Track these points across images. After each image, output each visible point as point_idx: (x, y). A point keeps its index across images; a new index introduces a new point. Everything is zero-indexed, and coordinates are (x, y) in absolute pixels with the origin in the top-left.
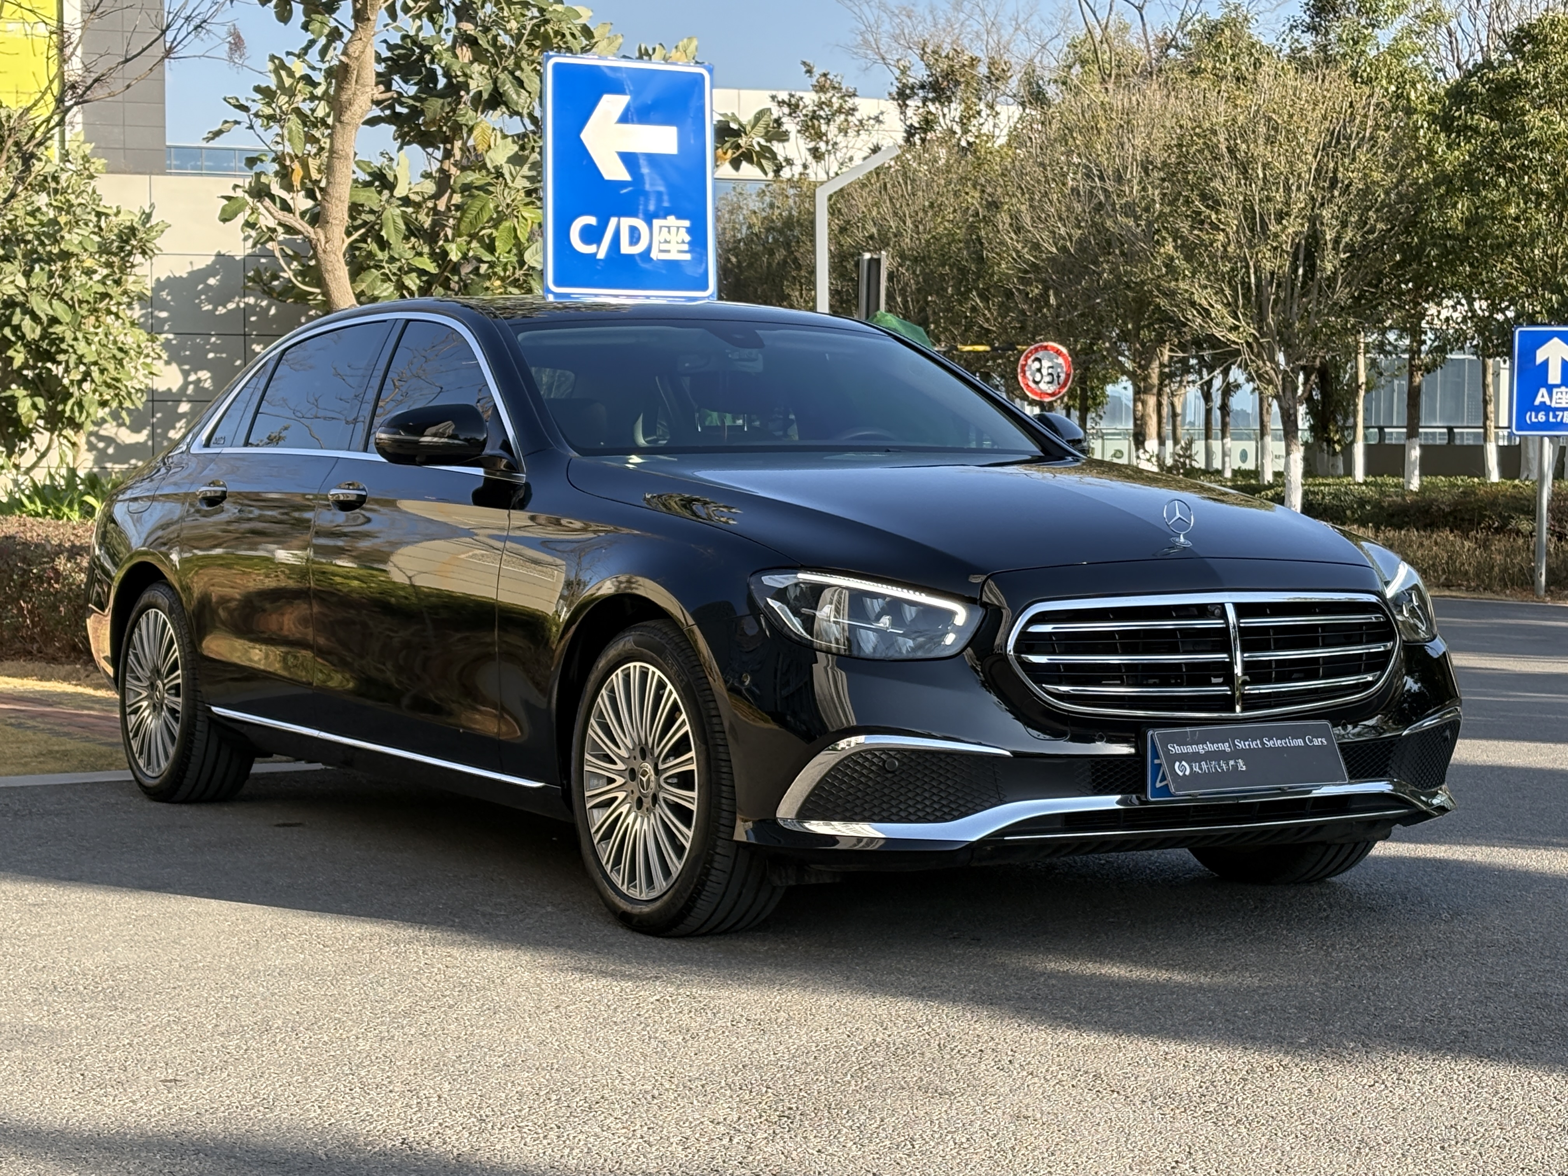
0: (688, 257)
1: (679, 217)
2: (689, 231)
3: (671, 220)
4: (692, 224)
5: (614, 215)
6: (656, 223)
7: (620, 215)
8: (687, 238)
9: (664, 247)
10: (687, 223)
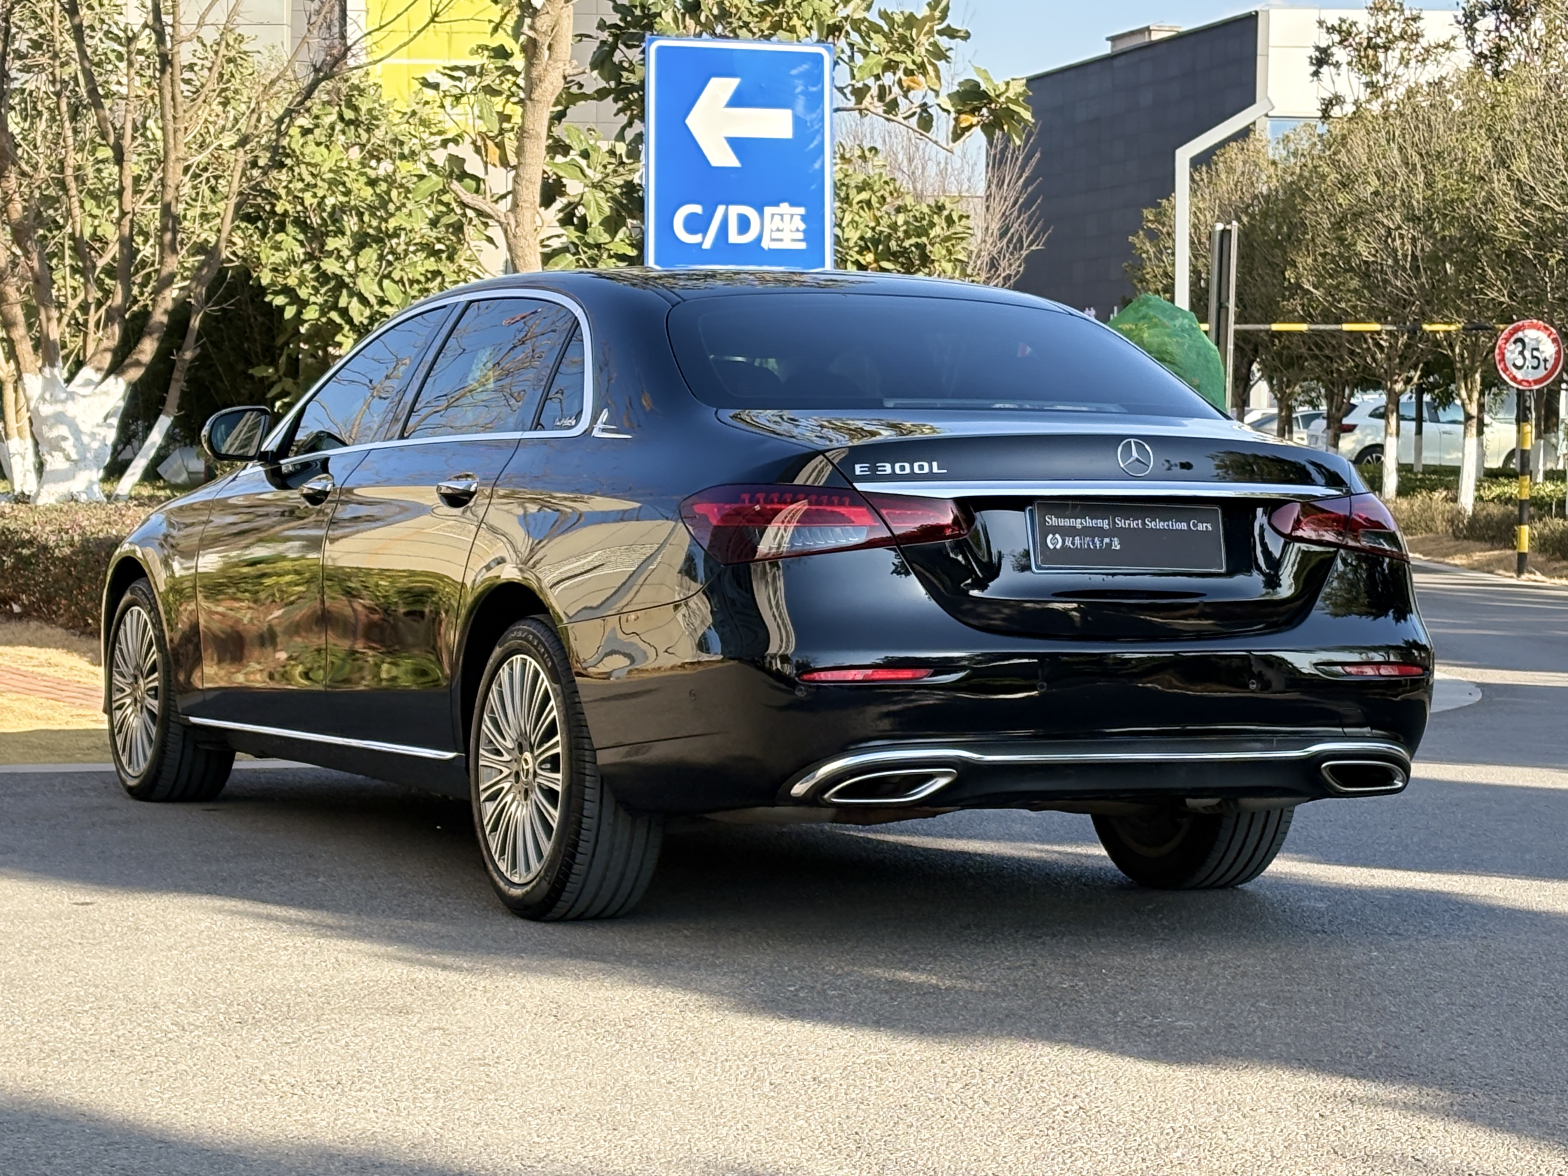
0: (803, 246)
1: (793, 204)
2: (804, 218)
3: (784, 207)
4: (807, 211)
5: (722, 203)
6: (768, 211)
7: (728, 203)
8: (802, 226)
9: (776, 235)
10: (802, 210)
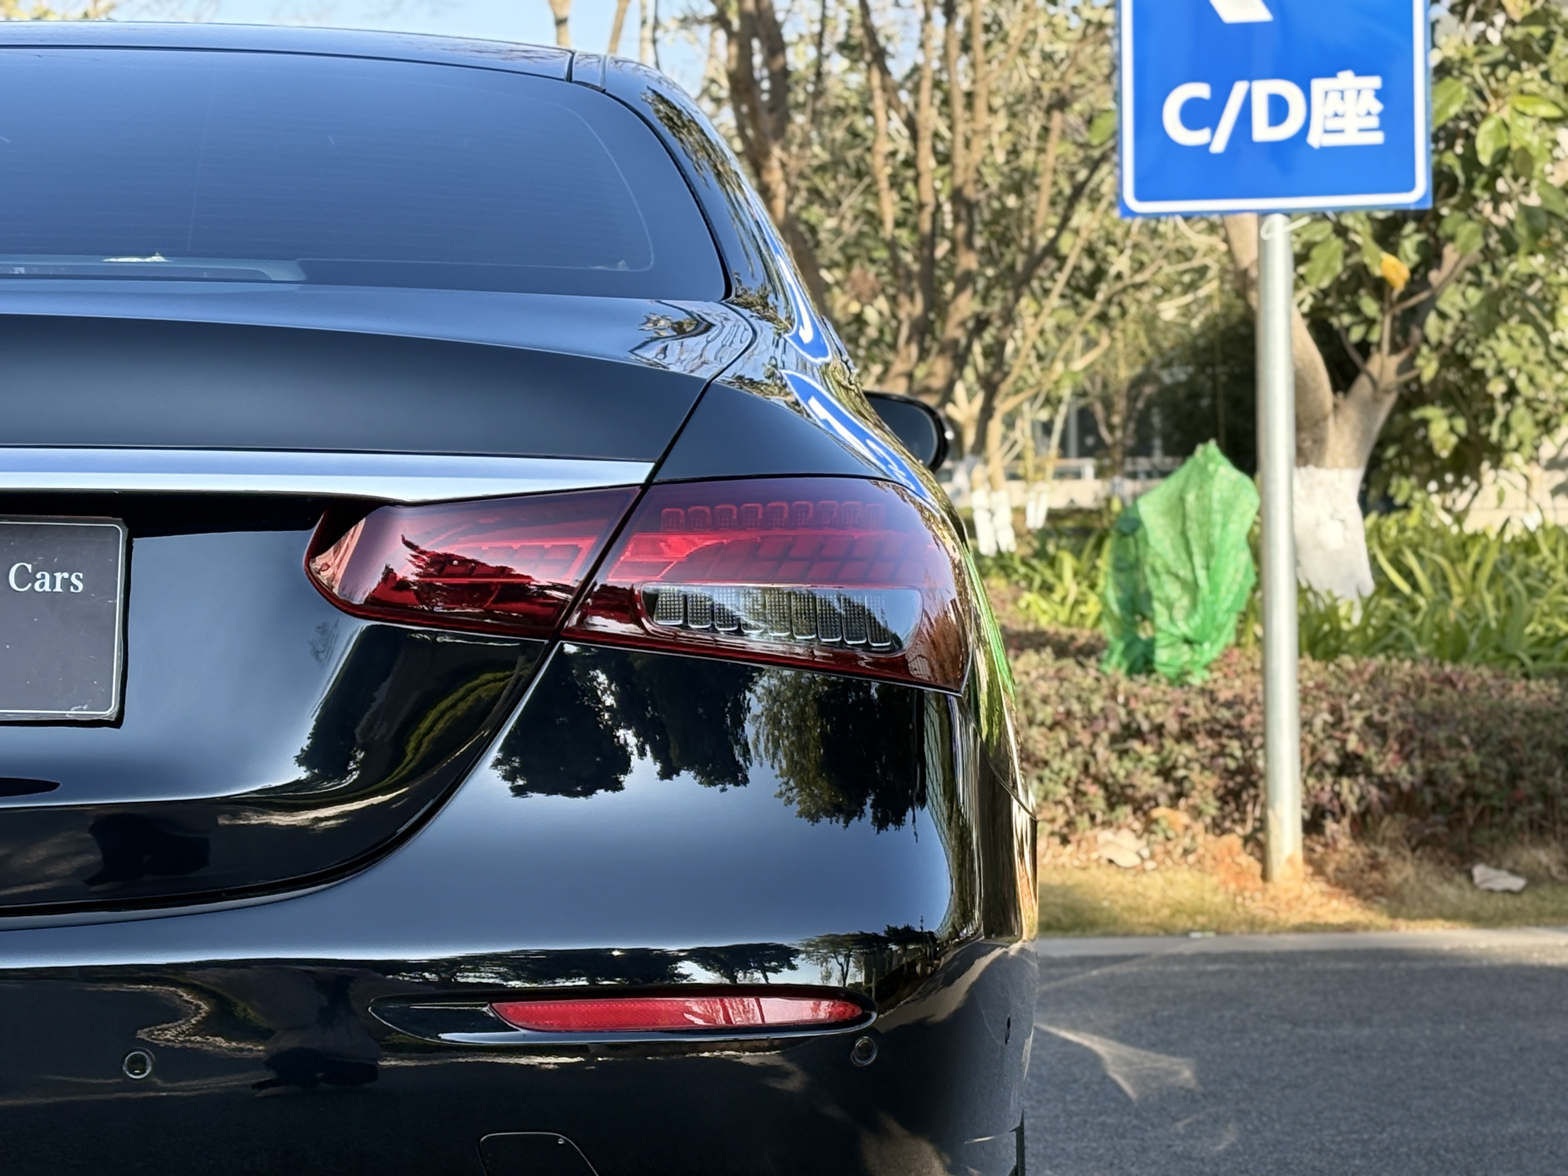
0: (1378, 138)
1: (1359, 73)
2: (1380, 95)
3: (1346, 78)
4: (1385, 82)
5: (1241, 78)
6: (1318, 85)
7: (1250, 79)
8: (1377, 107)
9: (1333, 124)
10: (1375, 82)
